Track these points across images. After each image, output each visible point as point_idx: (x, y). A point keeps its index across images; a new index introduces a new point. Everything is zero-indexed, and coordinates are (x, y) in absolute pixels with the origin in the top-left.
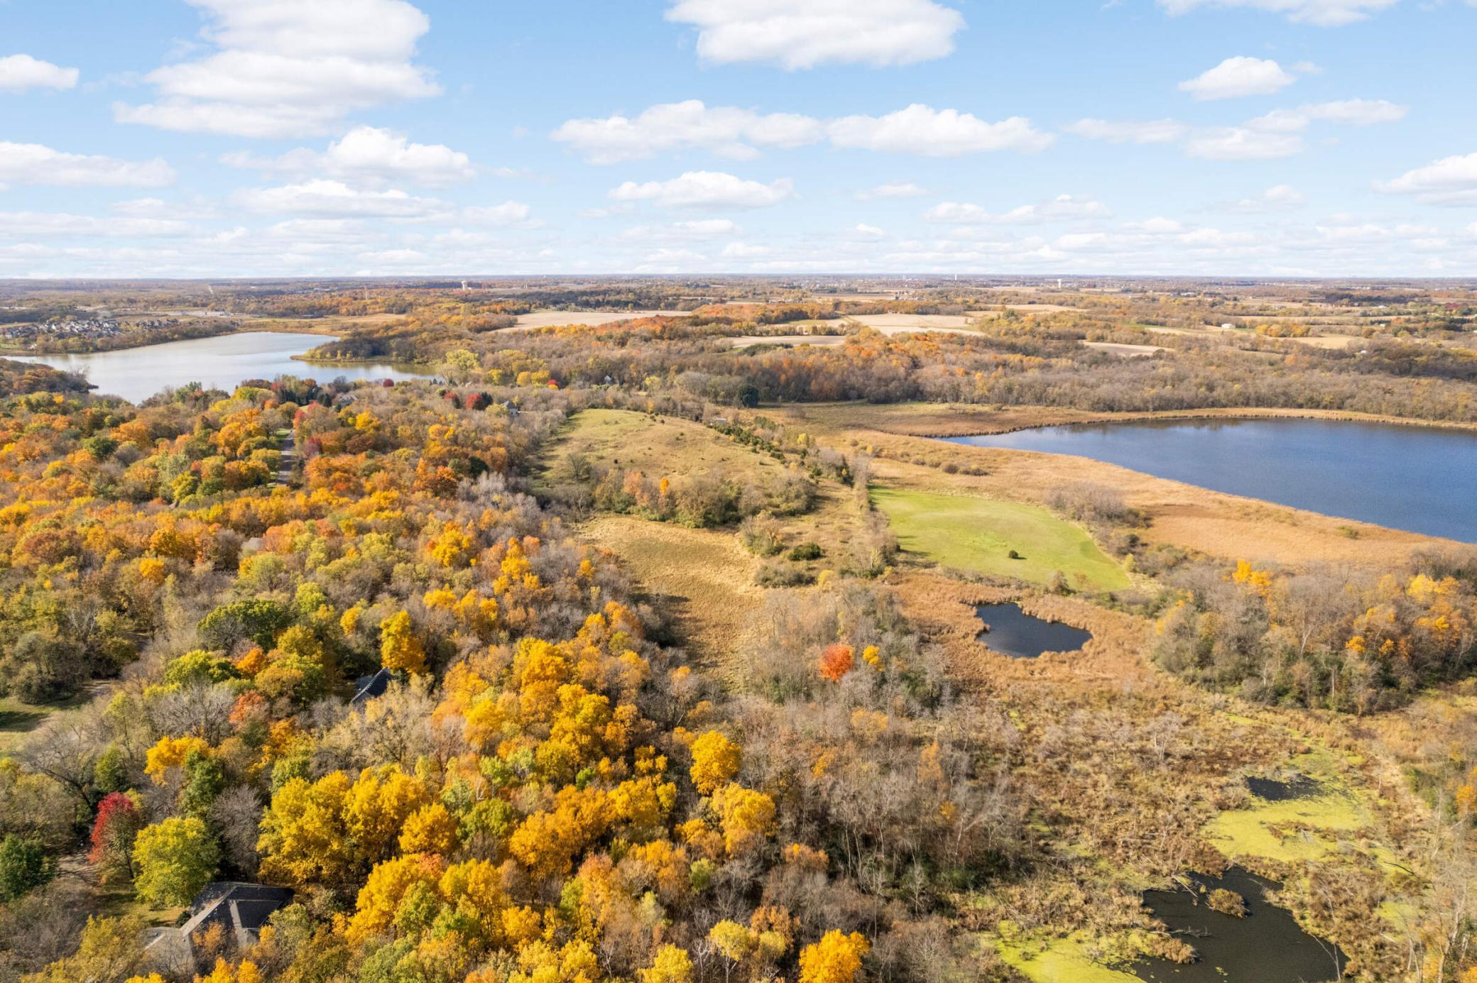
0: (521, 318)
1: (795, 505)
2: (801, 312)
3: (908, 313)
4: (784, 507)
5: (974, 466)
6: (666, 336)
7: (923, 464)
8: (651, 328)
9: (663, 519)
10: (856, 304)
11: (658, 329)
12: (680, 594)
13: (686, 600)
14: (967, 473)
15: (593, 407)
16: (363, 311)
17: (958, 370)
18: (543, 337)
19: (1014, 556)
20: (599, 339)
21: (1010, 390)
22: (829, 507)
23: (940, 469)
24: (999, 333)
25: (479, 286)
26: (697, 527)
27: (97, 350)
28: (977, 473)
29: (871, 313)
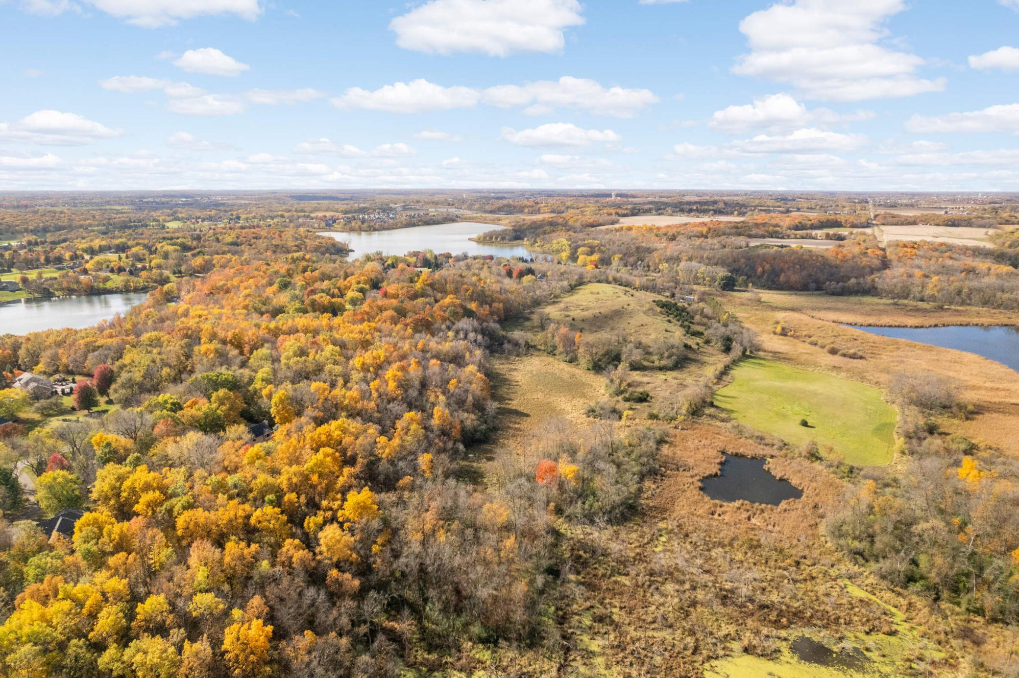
0: (622, 220)
1: (664, 362)
2: (836, 222)
3: (938, 225)
4: (657, 363)
5: (852, 351)
6: (709, 235)
7: (816, 344)
8: (700, 229)
9: (571, 362)
10: (893, 217)
11: (705, 230)
12: (525, 411)
13: (527, 415)
14: (844, 355)
15: (599, 282)
16: (538, 211)
17: (918, 273)
18: (623, 232)
19: (805, 424)
20: (657, 235)
21: (959, 292)
22: (693, 368)
23: (825, 350)
24: (1004, 244)
25: (626, 196)
26: (589, 369)
27: (375, 230)
28: (853, 357)
29: (902, 224)
